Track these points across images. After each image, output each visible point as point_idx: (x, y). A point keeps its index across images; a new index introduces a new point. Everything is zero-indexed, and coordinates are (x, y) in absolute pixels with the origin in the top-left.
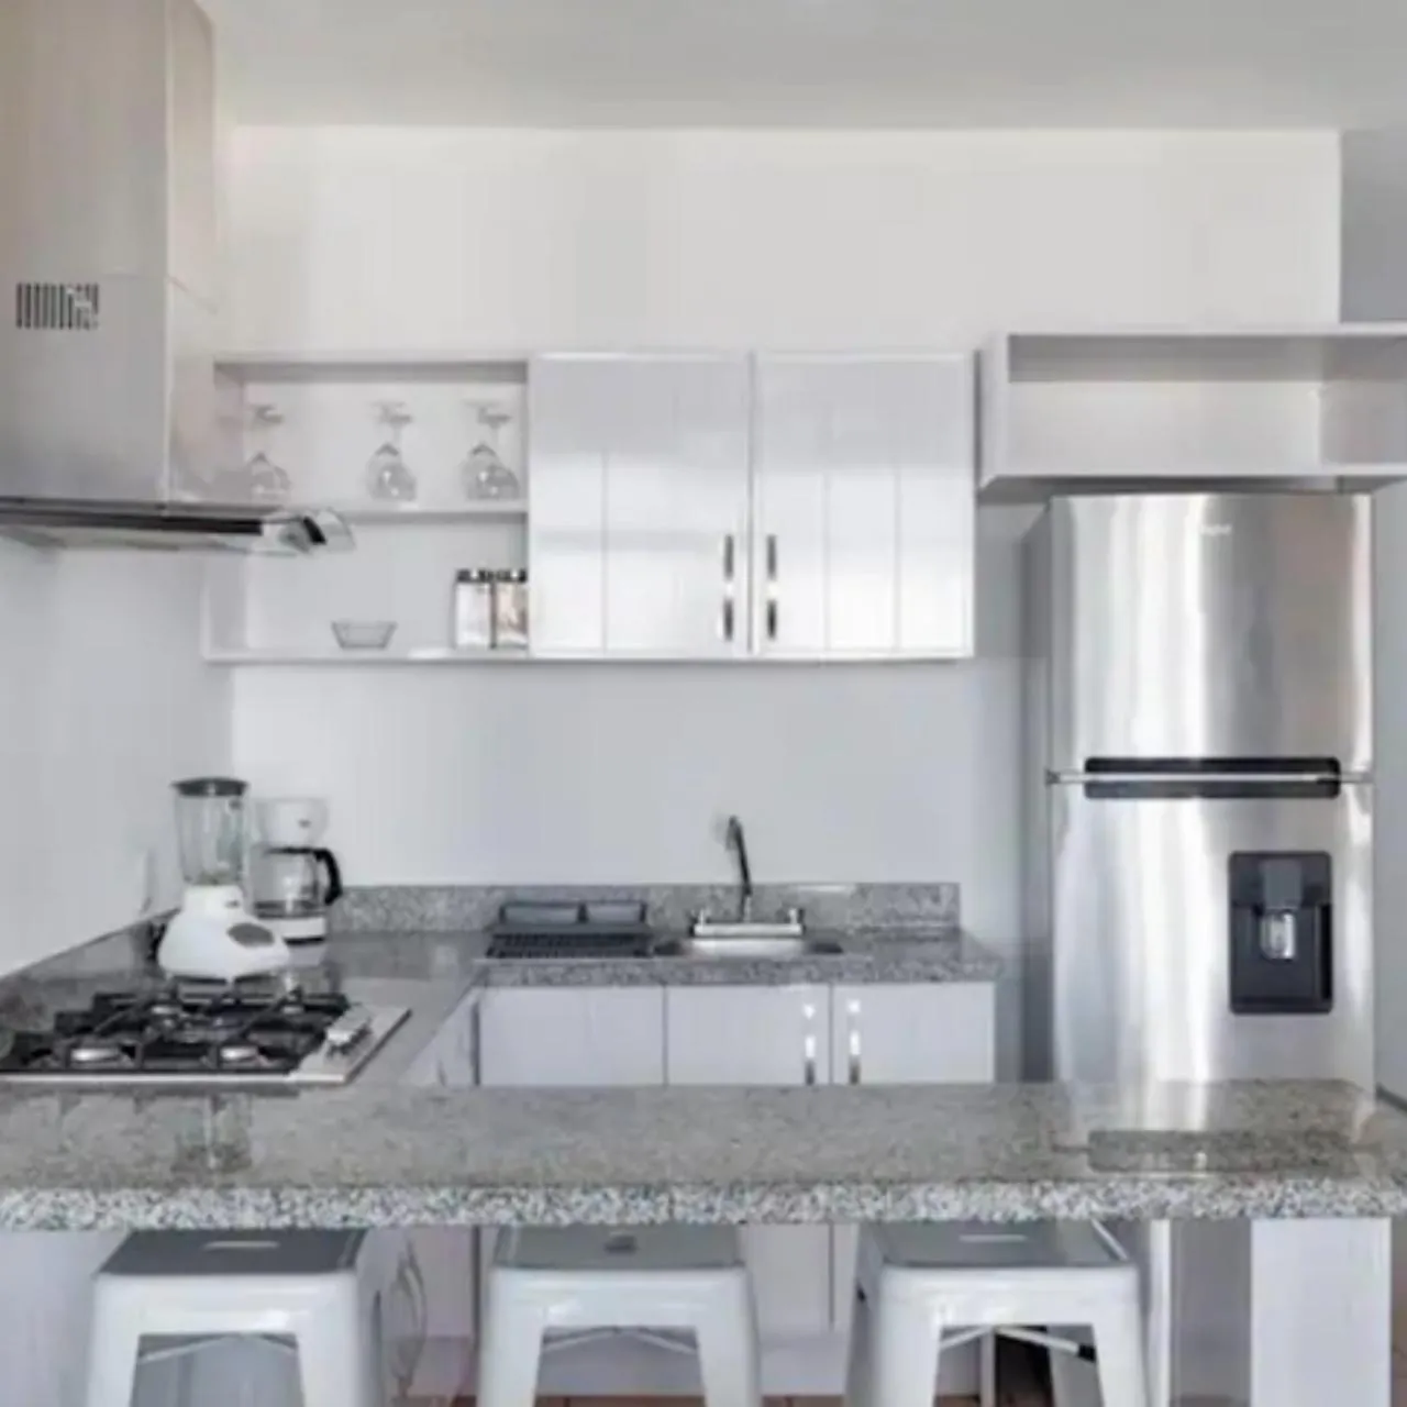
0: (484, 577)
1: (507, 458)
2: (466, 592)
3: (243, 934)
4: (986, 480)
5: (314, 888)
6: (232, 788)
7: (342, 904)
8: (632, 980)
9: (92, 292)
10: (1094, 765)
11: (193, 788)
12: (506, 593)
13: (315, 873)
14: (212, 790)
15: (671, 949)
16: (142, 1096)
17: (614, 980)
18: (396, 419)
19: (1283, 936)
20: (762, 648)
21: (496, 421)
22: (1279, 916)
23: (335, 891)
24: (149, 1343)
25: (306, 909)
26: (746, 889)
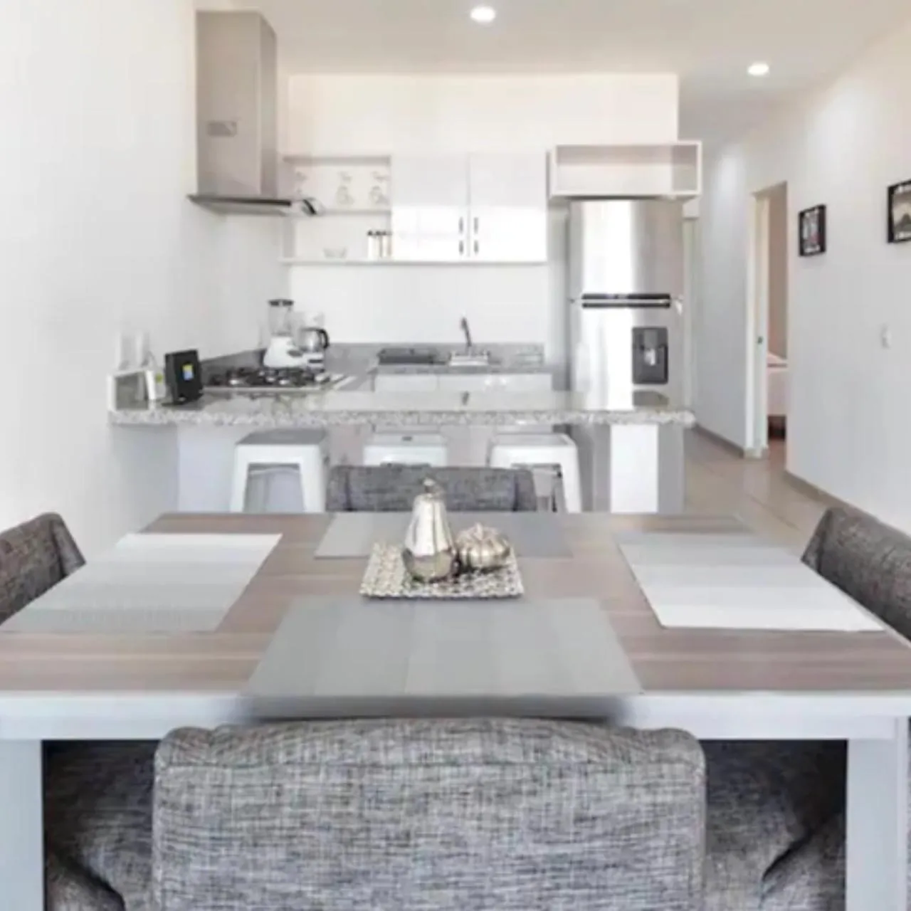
0: (378, 234)
1: (384, 192)
2: (370, 239)
3: (293, 354)
4: (551, 197)
5: (320, 343)
6: (289, 303)
7: (330, 350)
8: (426, 372)
9: (234, 124)
10: (586, 297)
11: (275, 303)
12: (385, 239)
13: (320, 338)
14: (281, 304)
15: (443, 363)
16: (253, 397)
17: (420, 372)
18: (346, 178)
19: (651, 357)
20: (474, 258)
21: (380, 178)
22: (649, 349)
23: (326, 345)
24: (253, 467)
25: (317, 350)
26: (469, 344)
